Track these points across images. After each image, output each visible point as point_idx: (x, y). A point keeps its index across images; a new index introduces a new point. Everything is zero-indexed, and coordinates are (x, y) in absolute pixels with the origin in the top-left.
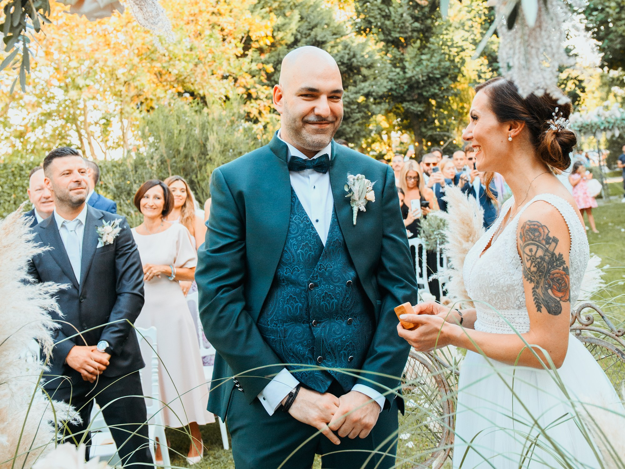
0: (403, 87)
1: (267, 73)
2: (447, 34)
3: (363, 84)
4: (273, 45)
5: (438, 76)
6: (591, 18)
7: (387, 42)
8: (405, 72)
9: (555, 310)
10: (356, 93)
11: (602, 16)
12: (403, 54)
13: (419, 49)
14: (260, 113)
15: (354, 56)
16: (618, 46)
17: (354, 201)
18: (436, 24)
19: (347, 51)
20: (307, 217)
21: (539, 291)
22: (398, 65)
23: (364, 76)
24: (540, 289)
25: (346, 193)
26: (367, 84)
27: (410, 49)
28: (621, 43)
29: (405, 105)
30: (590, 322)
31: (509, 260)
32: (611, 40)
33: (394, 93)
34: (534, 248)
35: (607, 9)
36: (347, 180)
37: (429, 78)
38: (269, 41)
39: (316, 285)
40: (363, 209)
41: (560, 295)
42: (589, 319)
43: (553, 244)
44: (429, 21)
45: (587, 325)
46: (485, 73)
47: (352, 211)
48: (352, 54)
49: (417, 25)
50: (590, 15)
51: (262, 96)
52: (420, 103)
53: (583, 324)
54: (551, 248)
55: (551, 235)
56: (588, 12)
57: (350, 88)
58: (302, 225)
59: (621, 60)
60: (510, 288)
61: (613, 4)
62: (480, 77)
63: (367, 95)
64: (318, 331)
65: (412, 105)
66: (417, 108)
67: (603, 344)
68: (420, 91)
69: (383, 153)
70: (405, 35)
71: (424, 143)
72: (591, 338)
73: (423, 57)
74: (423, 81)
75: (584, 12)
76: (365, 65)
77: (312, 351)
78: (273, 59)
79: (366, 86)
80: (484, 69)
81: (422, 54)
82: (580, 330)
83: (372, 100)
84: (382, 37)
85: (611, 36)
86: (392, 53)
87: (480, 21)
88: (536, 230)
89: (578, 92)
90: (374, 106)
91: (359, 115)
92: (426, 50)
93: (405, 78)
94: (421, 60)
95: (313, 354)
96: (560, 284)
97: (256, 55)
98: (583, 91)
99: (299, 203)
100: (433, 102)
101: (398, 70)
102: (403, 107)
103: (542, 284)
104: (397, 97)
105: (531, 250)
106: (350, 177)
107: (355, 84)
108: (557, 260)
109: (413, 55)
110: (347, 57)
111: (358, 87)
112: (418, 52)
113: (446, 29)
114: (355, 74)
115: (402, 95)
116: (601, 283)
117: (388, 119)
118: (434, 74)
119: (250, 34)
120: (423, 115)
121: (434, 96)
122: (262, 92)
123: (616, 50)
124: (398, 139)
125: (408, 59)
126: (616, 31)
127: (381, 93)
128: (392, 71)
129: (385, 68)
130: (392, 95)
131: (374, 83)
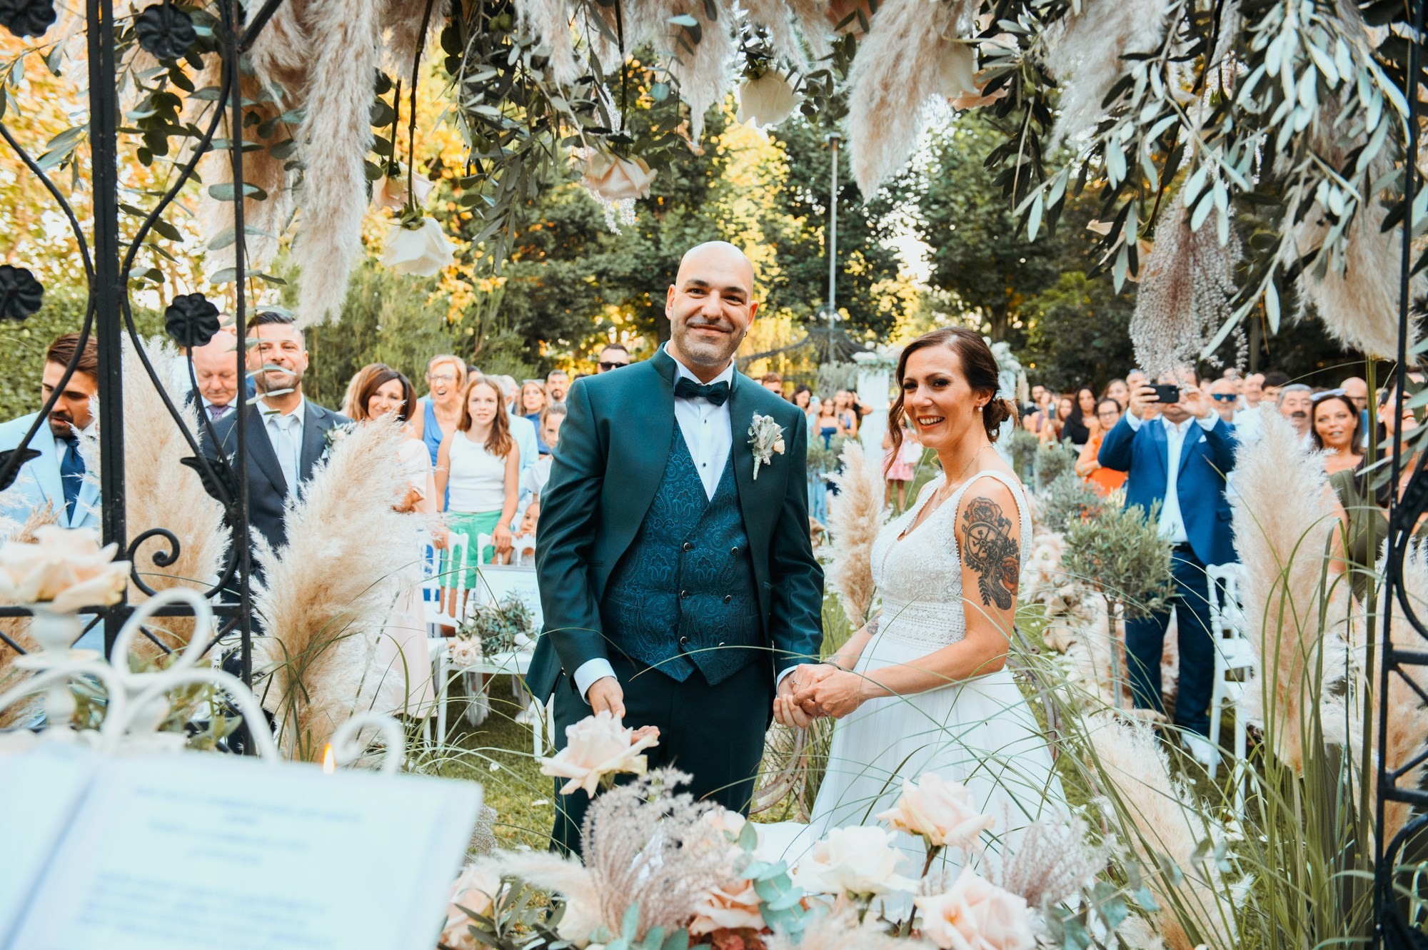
0: (652, 270)
2: (725, 202)
3: (598, 257)
6: (928, 213)
8: (658, 249)
9: (1005, 603)
10: (587, 268)
11: (943, 212)
12: (658, 221)
13: (683, 217)
14: (442, 277)
15: (591, 213)
16: (959, 259)
17: (759, 449)
18: (712, 185)
19: (581, 205)
20: (690, 458)
21: (988, 581)
22: (649, 236)
23: (601, 246)
24: (990, 578)
25: (750, 438)
26: (603, 257)
27: (669, 215)
28: (963, 254)
31: (943, 543)
32: (950, 249)
33: (638, 276)
34: (985, 530)
35: (952, 205)
36: (751, 420)
39: (691, 547)
40: (767, 461)
41: (1012, 586)
43: (1006, 527)
44: (702, 180)
46: (771, 267)
47: (753, 462)
48: (588, 210)
49: (684, 181)
50: (928, 208)
51: (448, 252)
54: (1004, 531)
56: (926, 204)
57: (578, 259)
58: (682, 468)
59: (959, 279)
60: (939, 576)
61: (961, 198)
62: (764, 272)
63: (600, 275)
64: (688, 605)
70: (665, 194)
73: (688, 231)
75: (920, 203)
76: (605, 230)
77: (675, 629)
79: (602, 260)
80: (772, 261)
81: (686, 226)
83: (606, 281)
85: (951, 243)
86: (643, 217)
87: (776, 191)
88: (987, 509)
89: (894, 314)
90: (608, 292)
91: (585, 301)
92: (692, 221)
93: (657, 257)
94: (684, 234)
95: (676, 632)
96: (1012, 574)
97: (446, 189)
98: (902, 314)
99: (682, 438)
101: (649, 243)
102: (649, 300)
103: (992, 572)
104: (642, 283)
105: (980, 533)
106: (757, 418)
107: (586, 254)
108: (1011, 545)
109: (673, 224)
110: (580, 213)
111: (591, 260)
112: (682, 222)
113: (726, 196)
114: (587, 240)
115: (650, 281)
117: (622, 311)
119: (442, 156)
122: (449, 246)
123: (954, 263)
125: (665, 230)
126: (959, 237)
127: (621, 274)
128: (639, 244)
129: (631, 237)
130: (636, 279)
131: (613, 257)
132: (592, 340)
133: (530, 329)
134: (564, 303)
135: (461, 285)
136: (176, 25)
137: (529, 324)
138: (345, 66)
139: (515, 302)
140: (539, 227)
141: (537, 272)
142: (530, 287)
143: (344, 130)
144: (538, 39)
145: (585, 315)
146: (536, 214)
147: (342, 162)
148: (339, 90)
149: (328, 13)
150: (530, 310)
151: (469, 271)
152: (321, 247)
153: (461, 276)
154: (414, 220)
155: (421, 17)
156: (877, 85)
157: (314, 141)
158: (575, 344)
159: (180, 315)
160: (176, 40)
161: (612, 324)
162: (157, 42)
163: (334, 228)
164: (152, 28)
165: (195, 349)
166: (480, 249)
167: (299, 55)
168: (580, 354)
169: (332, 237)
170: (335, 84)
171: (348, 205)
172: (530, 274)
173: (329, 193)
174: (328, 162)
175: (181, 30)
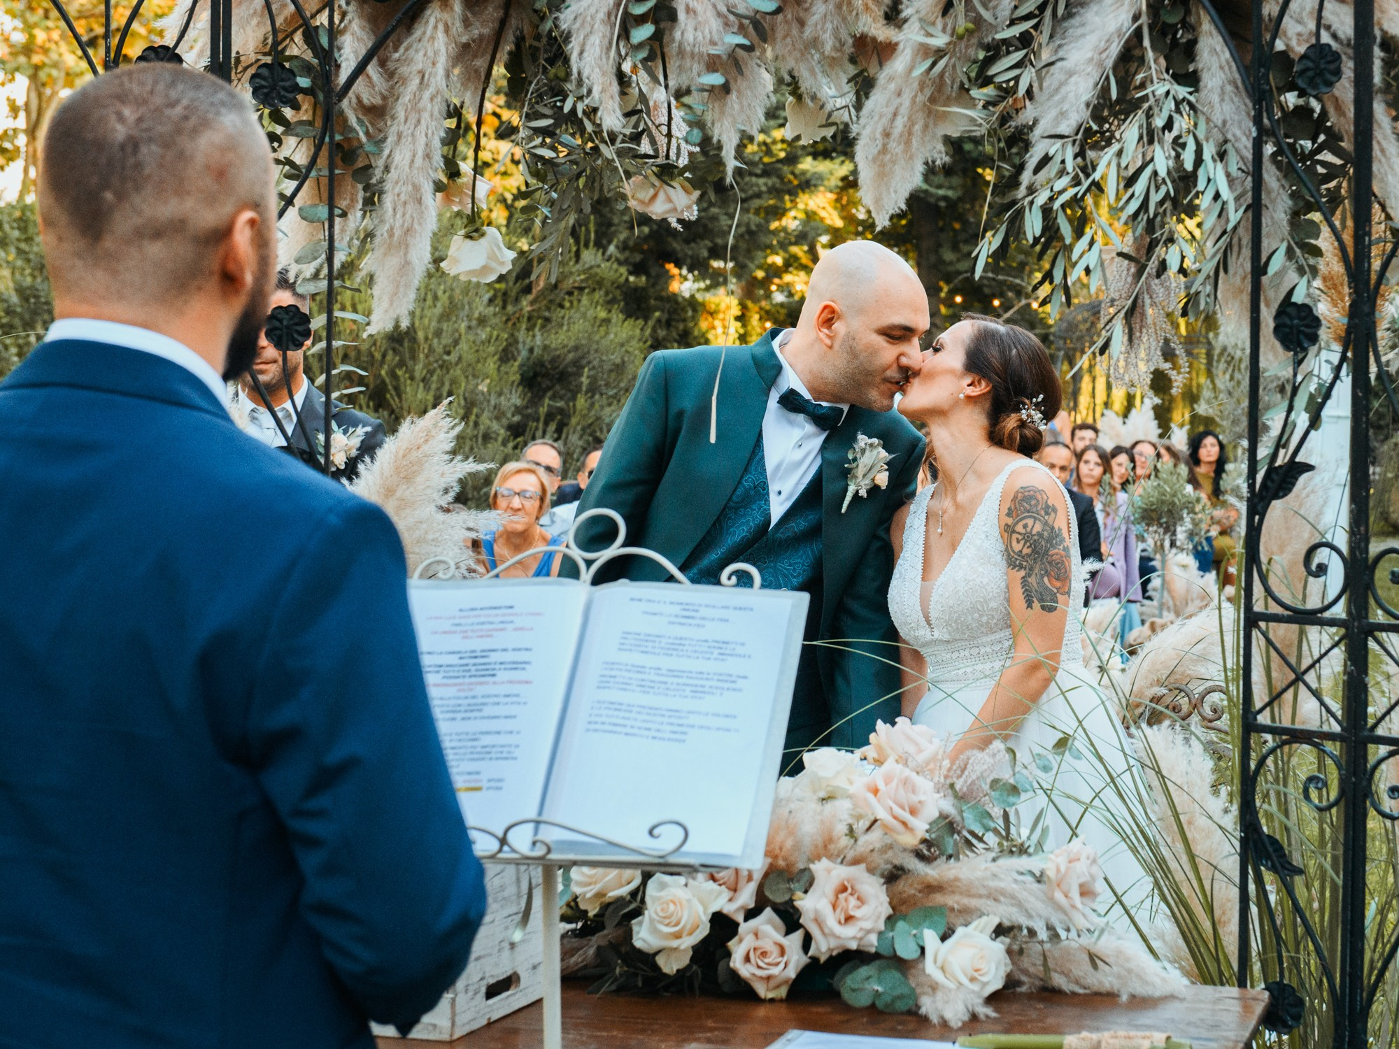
9: (1050, 605)
20: (765, 483)
21: (1033, 580)
24: (1033, 577)
25: (848, 461)
30: (1216, 716)
34: (1030, 522)
40: (863, 493)
41: (1058, 584)
42: (1215, 711)
43: (1053, 515)
53: (1204, 718)
54: (1050, 519)
55: (1050, 503)
71: (944, 295)
88: (1031, 497)
96: (1059, 569)
99: (762, 458)
103: (1036, 571)
105: (1025, 526)
108: (1056, 536)
120: (951, 210)
132: (778, 262)
136: (282, 80)
138: (421, 105)
143: (419, 161)
144: (590, 92)
145: (760, 212)
147: (417, 188)
148: (416, 126)
149: (408, 61)
152: (394, 261)
154: (476, 230)
155: (488, 57)
156: (878, 136)
157: (392, 170)
158: (743, 269)
159: (277, 324)
160: (283, 93)
161: (820, 229)
162: (266, 95)
163: (407, 246)
164: (263, 83)
165: (289, 353)
167: (381, 94)
169: (406, 254)
170: (412, 121)
171: (420, 224)
173: (404, 215)
174: (404, 189)
175: (287, 84)
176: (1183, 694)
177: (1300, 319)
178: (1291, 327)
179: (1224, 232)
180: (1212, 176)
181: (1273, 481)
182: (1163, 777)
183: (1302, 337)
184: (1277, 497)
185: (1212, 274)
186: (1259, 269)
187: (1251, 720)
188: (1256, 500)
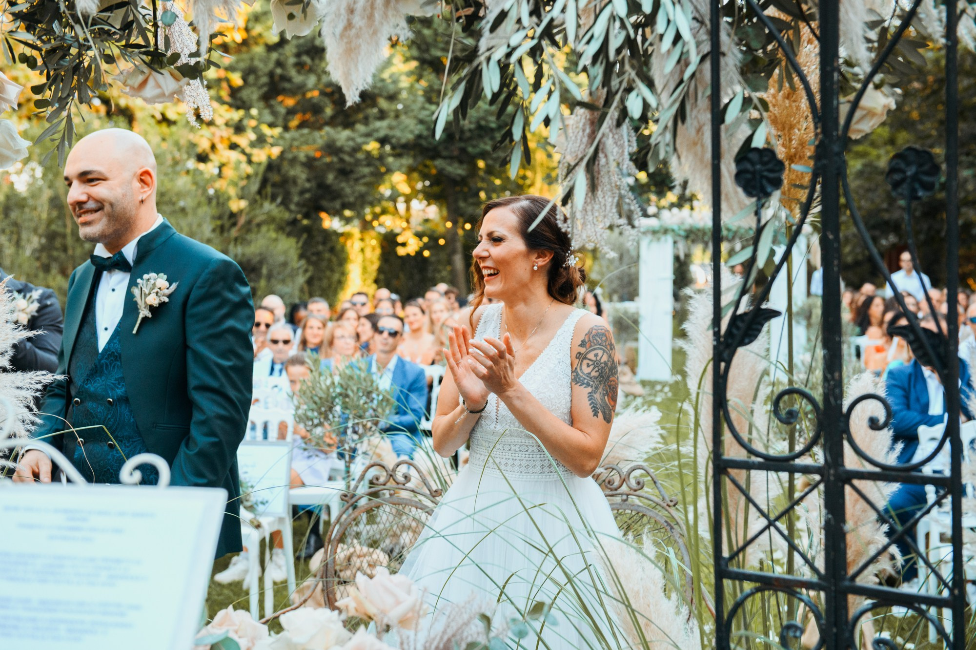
1: (230, 87)
3: (378, 124)
4: (245, 43)
5: (493, 125)
7: (423, 62)
10: (368, 135)
14: (213, 147)
21: (596, 396)
22: (435, 100)
23: (381, 111)
24: (598, 394)
26: (384, 123)
29: (439, 162)
30: (639, 487)
33: (423, 142)
37: (480, 127)
38: (239, 37)
41: (612, 403)
42: (638, 483)
45: (635, 491)
51: (220, 121)
52: (461, 162)
53: (631, 489)
54: (613, 354)
57: (358, 126)
63: (383, 141)
65: (450, 165)
66: (457, 170)
67: (651, 514)
68: (462, 145)
69: (397, 231)
71: (460, 224)
72: (639, 506)
74: (470, 130)
76: (385, 94)
78: (242, 65)
79: (382, 127)
82: (627, 495)
83: (388, 148)
84: (415, 52)
86: (428, 81)
88: (603, 334)
90: (391, 159)
91: (366, 170)
96: (614, 392)
100: (481, 164)
101: (433, 108)
102: (436, 167)
103: (600, 390)
104: (427, 150)
107: (366, 120)
111: (371, 126)
114: (368, 106)
115: (436, 147)
116: (659, 443)
117: (409, 181)
118: (487, 121)
120: (462, 181)
121: (483, 155)
122: (220, 116)
124: (421, 213)
127: (403, 141)
128: (423, 108)
129: (414, 101)
130: (420, 145)
131: (394, 123)
132: (378, 210)
133: (310, 200)
134: (345, 172)
135: (234, 155)
137: (307, 196)
139: (292, 173)
140: (316, 93)
141: (314, 141)
142: (307, 157)
145: (366, 184)
146: (312, 80)
150: (308, 180)
151: (243, 141)
153: (233, 146)
158: (360, 216)
161: (399, 195)
166: (252, 117)
168: (366, 226)
172: (306, 143)
176: (614, 471)
177: (764, 164)
178: (754, 173)
179: (681, 81)
180: (671, 18)
181: (738, 328)
182: (633, 611)
183: (764, 182)
184: (742, 343)
185: (670, 124)
186: (718, 115)
187: (723, 567)
188: (722, 348)
